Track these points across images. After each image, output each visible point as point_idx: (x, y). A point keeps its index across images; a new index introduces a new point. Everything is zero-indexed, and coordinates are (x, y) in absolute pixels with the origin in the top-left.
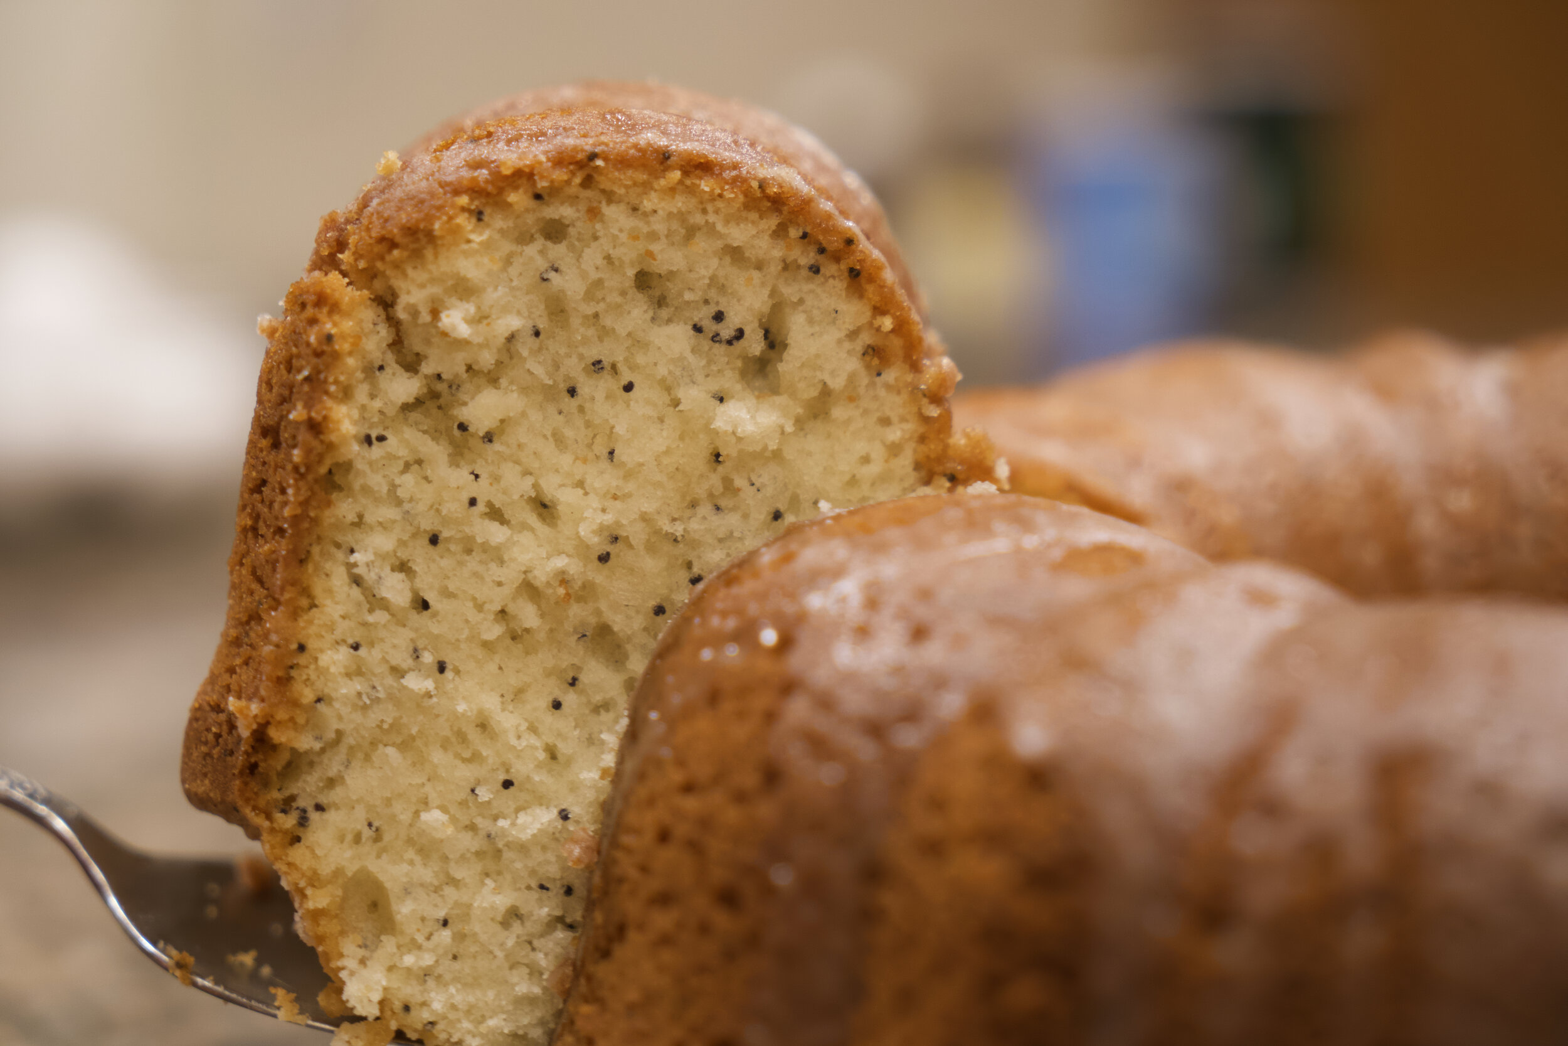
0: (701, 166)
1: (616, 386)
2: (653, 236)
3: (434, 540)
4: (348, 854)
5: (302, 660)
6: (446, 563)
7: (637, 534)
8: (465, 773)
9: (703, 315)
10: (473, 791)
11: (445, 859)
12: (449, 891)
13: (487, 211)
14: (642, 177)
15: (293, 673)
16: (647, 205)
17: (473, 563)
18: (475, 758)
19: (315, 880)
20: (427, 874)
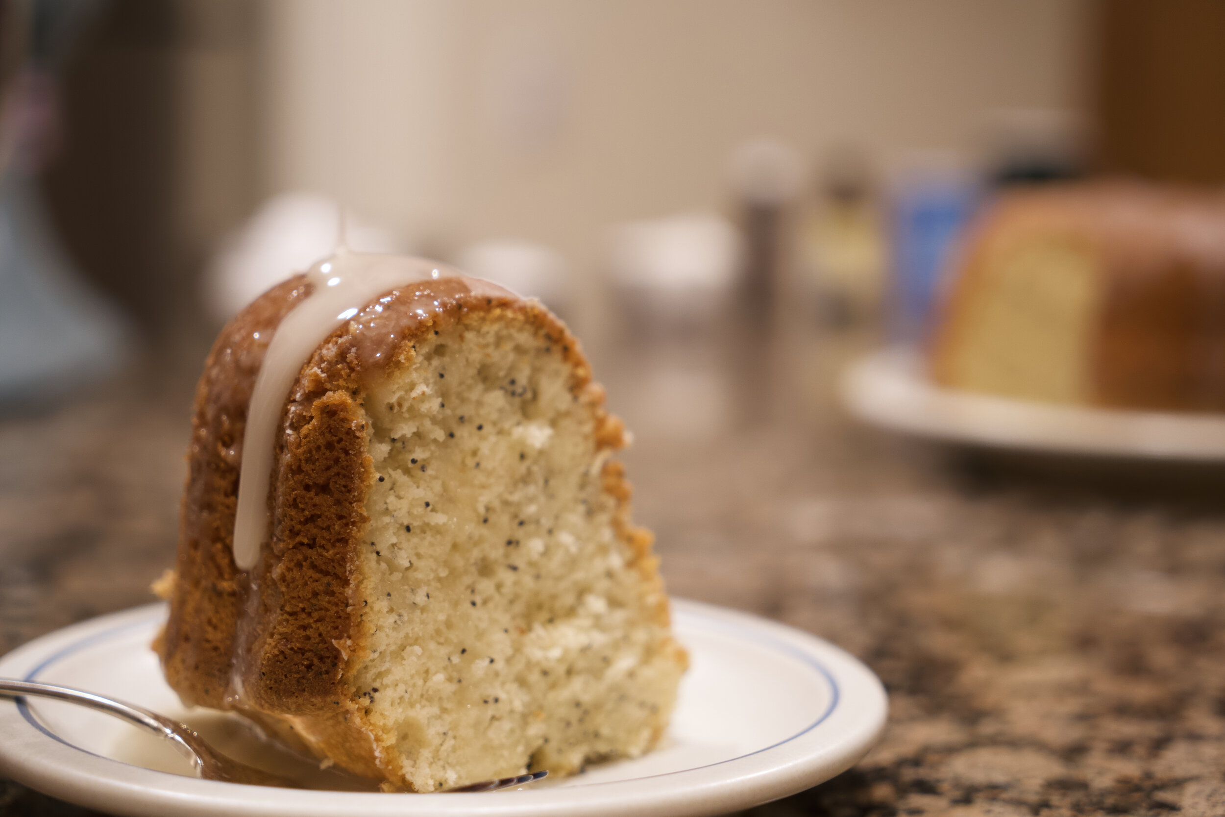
0: (504, 304)
1: (472, 428)
2: (486, 346)
3: (408, 529)
4: (400, 710)
5: (367, 609)
6: (415, 540)
7: (496, 504)
8: (444, 651)
9: (506, 383)
10: (449, 659)
11: (440, 699)
12: (445, 716)
13: (417, 346)
14: (482, 314)
15: (364, 618)
16: (485, 329)
17: (429, 537)
18: (447, 642)
19: (385, 730)
20: (435, 710)
